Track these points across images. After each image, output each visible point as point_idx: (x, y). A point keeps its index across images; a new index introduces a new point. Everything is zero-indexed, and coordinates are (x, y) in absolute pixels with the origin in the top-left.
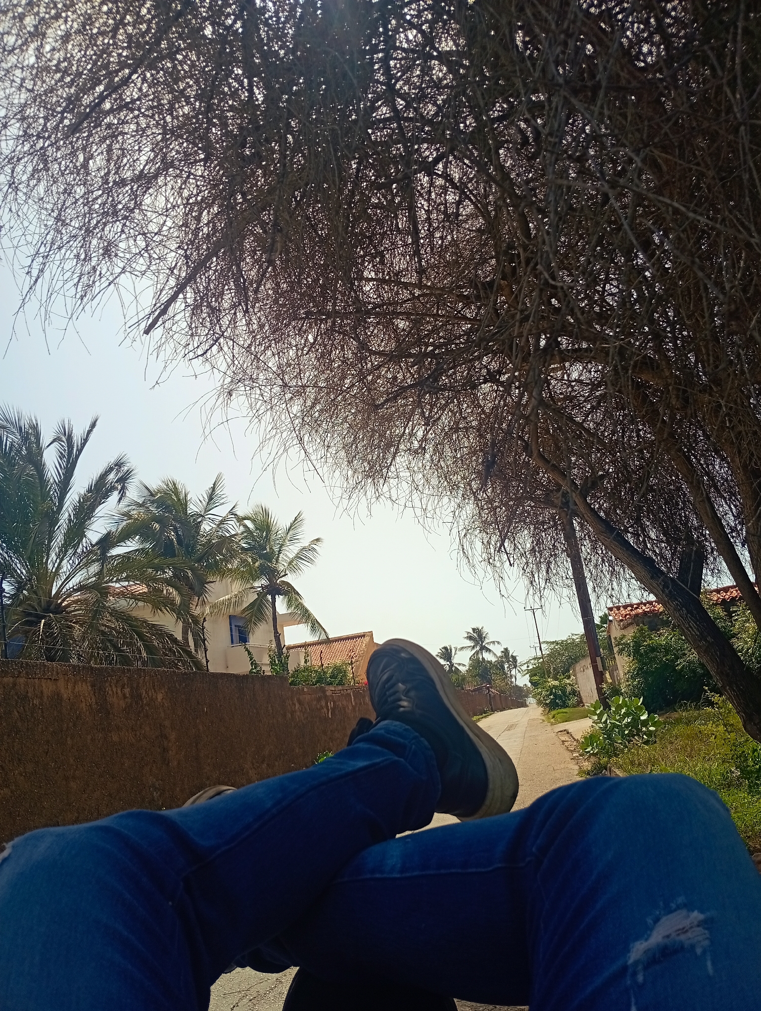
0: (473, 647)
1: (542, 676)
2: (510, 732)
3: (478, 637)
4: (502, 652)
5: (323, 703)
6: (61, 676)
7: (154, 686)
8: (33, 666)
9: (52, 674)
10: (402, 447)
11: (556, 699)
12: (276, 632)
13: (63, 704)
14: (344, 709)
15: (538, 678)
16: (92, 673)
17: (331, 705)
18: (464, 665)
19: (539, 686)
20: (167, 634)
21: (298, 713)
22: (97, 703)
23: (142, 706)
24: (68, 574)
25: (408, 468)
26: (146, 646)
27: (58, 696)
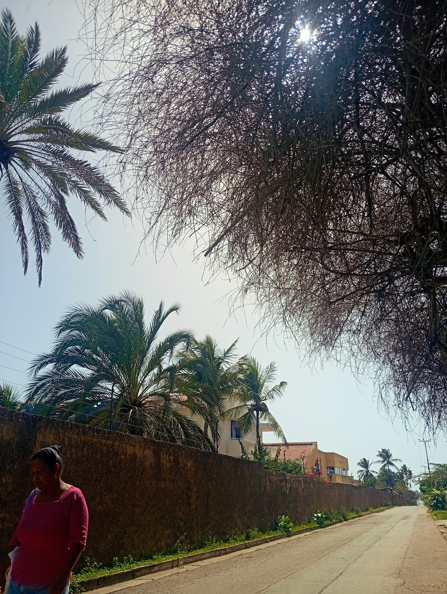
0: (383, 462)
3: (385, 455)
4: (402, 467)
5: (284, 484)
6: (137, 444)
7: (187, 457)
8: (124, 436)
9: (133, 442)
10: (345, 328)
11: (438, 503)
12: (258, 434)
13: (137, 461)
14: (297, 489)
15: (426, 487)
16: (154, 444)
17: (289, 486)
18: (377, 473)
19: (426, 493)
20: (197, 427)
21: (268, 488)
22: (155, 463)
23: (179, 468)
24: (148, 385)
25: (348, 342)
26: (185, 433)
27: (135, 456)
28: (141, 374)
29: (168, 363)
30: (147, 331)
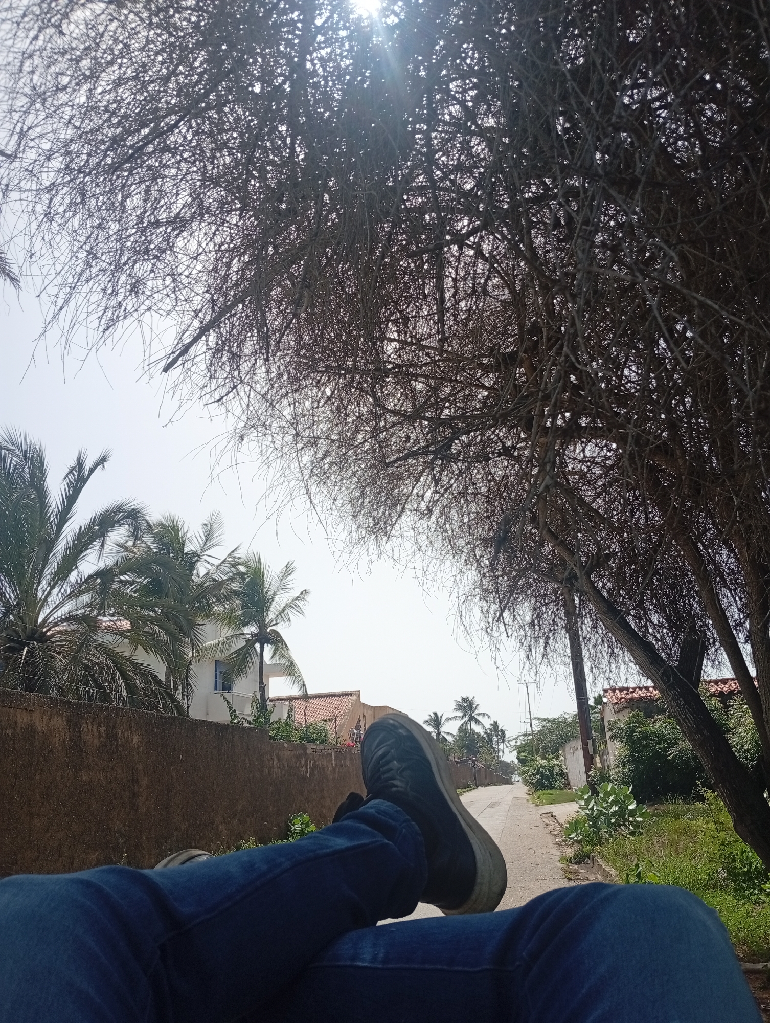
0: (463, 717)
1: (531, 753)
2: (493, 810)
3: (467, 707)
4: (491, 725)
5: (303, 762)
6: (37, 708)
7: (131, 727)
8: (10, 694)
9: (28, 705)
10: (408, 506)
11: (542, 779)
12: (261, 682)
13: (36, 737)
14: (324, 769)
15: (526, 755)
16: (69, 707)
17: (310, 764)
18: (453, 736)
19: (527, 764)
20: (151, 674)
21: (276, 770)
22: (70, 739)
23: (116, 747)
24: (58, 602)
25: (413, 529)
26: (126, 684)
27: (32, 728)
28: (44, 583)
29: (96, 563)
30: (54, 505)
